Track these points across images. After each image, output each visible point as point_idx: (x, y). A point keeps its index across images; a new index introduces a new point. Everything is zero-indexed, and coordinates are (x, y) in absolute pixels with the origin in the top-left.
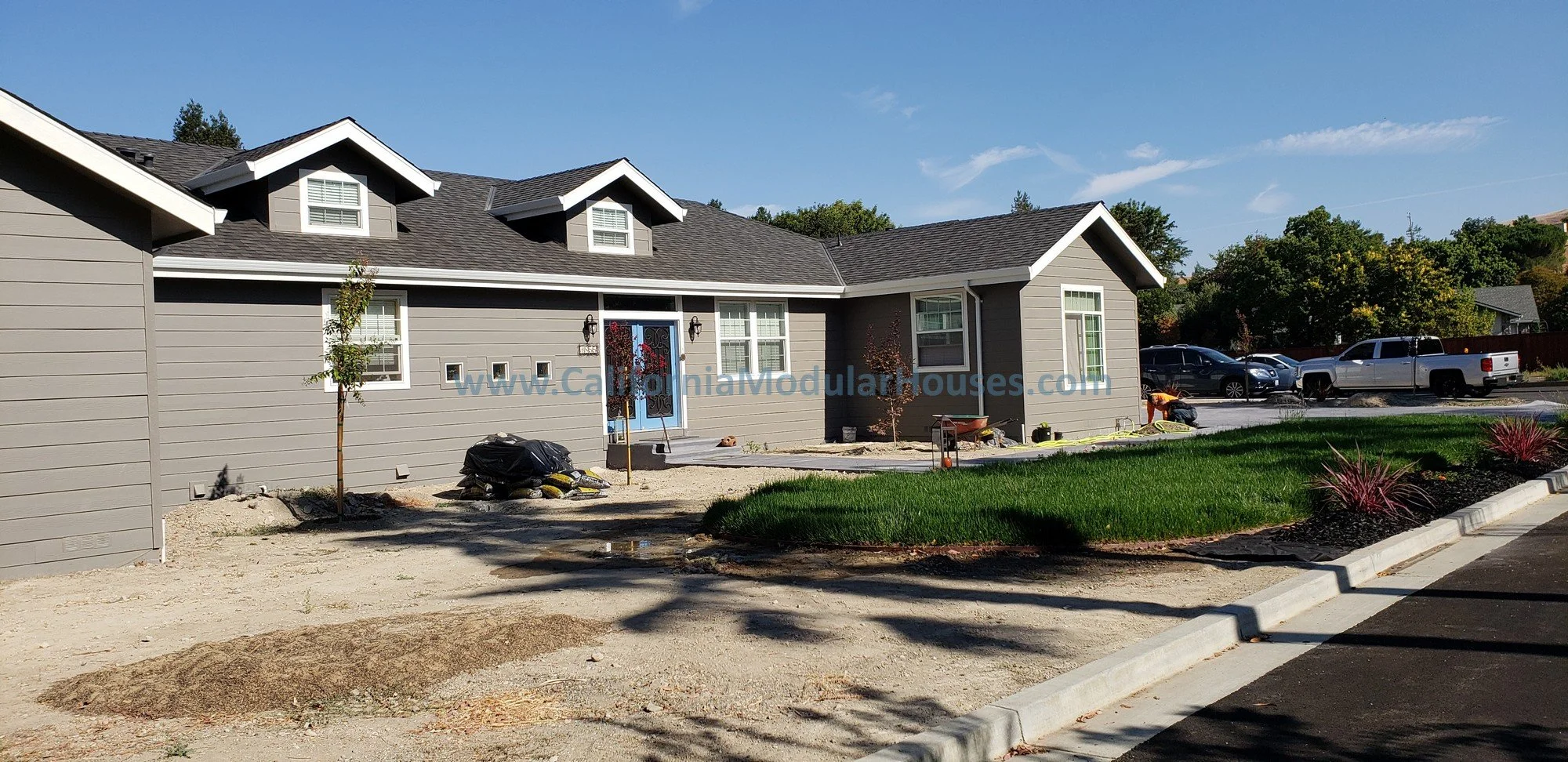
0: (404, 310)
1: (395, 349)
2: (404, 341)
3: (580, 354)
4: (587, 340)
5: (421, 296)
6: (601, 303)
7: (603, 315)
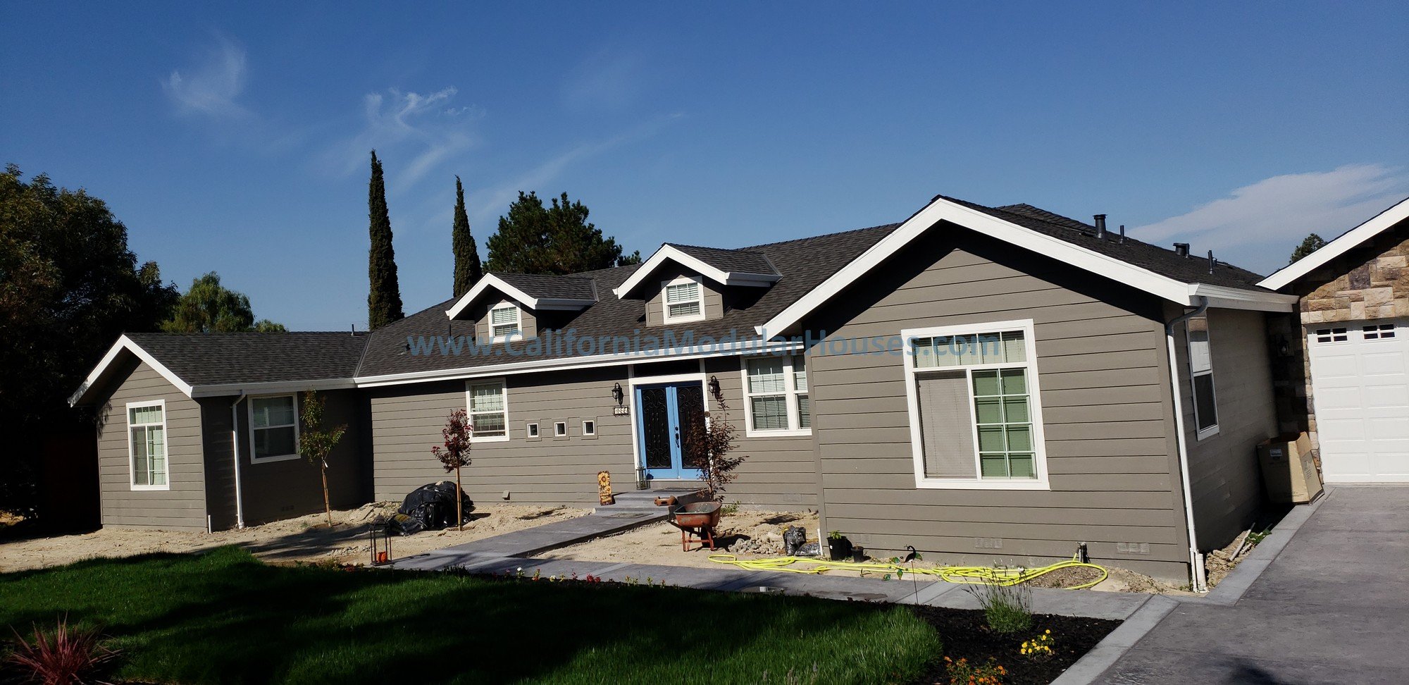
0: (505, 390)
1: (502, 416)
2: (506, 411)
3: (615, 415)
4: (621, 403)
5: (514, 381)
6: (630, 372)
7: (634, 381)
